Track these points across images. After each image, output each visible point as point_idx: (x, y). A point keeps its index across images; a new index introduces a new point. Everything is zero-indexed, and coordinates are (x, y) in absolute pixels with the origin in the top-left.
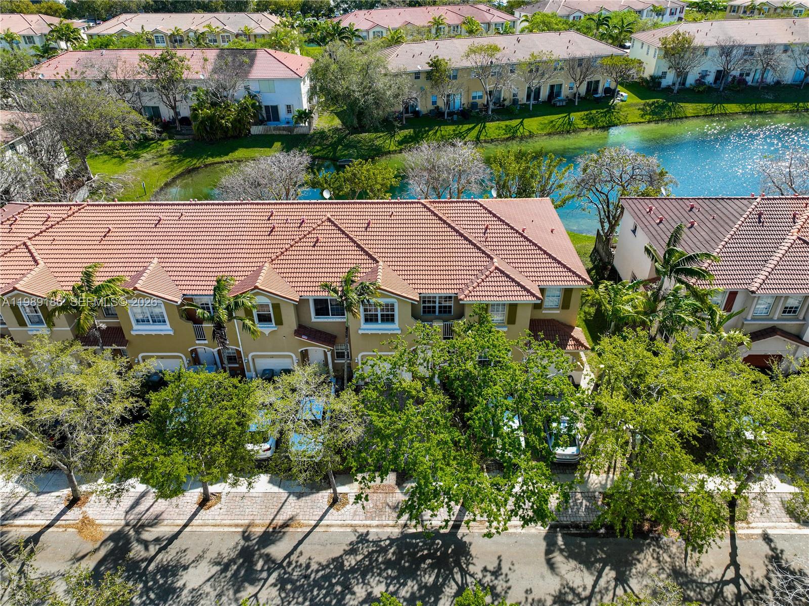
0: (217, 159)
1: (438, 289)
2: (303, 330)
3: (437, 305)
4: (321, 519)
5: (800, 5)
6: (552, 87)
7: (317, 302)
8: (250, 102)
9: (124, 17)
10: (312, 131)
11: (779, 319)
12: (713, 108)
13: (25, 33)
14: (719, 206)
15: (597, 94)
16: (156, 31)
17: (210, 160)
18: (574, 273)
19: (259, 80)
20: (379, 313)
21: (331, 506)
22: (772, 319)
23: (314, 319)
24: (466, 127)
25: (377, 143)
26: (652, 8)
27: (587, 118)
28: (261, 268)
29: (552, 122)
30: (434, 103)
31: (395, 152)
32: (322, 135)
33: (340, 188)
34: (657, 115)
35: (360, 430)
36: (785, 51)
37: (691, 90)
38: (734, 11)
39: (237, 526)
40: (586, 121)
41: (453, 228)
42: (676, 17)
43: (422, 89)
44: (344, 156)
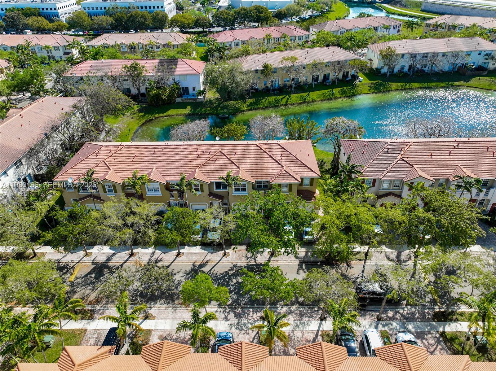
0: (161, 115)
1: (263, 178)
2: (211, 194)
3: (262, 184)
4: (220, 260)
5: (462, 25)
6: (325, 76)
7: (216, 183)
8: (175, 86)
9: (105, 35)
10: (205, 100)
11: (392, 189)
12: (406, 85)
13: (55, 45)
14: (375, 145)
15: (348, 78)
16: (122, 43)
17: (157, 115)
18: (314, 172)
19: (179, 75)
20: (240, 187)
21: (223, 256)
22: (390, 189)
23: (215, 190)
24: (281, 97)
25: (237, 106)
26: (383, 26)
27: (341, 92)
28: (195, 171)
29: (324, 94)
30: (265, 84)
31: (246, 111)
32: (210, 101)
33: (222, 135)
34: (377, 89)
35: (235, 226)
36: (443, 56)
37: (396, 75)
38: (428, 26)
39: (190, 262)
40: (341, 93)
41: (268, 154)
42: (397, 30)
43: (259, 78)
44: (222, 113)
